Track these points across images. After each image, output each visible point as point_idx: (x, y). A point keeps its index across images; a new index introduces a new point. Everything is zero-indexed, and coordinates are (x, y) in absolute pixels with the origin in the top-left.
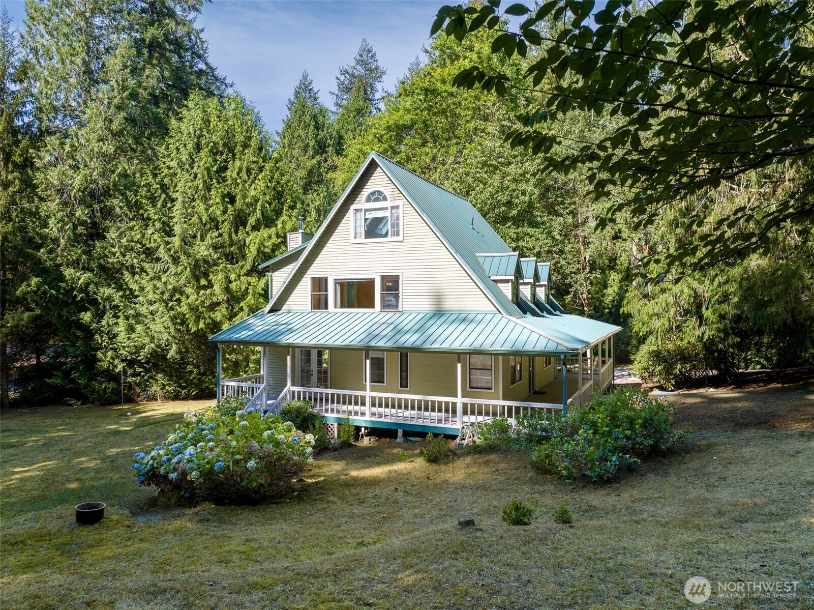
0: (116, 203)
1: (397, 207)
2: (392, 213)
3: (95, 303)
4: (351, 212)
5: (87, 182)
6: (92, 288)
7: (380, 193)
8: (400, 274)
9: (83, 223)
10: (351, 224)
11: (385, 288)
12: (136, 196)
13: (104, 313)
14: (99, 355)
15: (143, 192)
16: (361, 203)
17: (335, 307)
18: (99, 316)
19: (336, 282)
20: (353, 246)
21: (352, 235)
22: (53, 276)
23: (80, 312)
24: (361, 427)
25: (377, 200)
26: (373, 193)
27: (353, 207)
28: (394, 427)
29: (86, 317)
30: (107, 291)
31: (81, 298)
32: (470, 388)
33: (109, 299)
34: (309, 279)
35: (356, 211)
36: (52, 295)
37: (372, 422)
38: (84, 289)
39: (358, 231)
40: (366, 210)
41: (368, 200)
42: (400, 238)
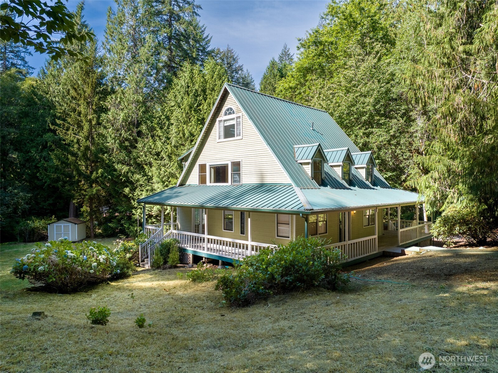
0: (144, 128)
1: (239, 117)
2: (237, 121)
3: (132, 183)
4: (217, 123)
5: (126, 117)
6: (130, 174)
7: (231, 109)
8: (241, 160)
9: (127, 140)
10: (217, 130)
11: (233, 170)
12: (152, 123)
13: (136, 188)
14: (134, 211)
15: (156, 121)
16: (222, 117)
17: (210, 183)
18: (133, 190)
19: (211, 167)
20: (218, 144)
21: (217, 137)
22: (110, 168)
23: (124, 188)
24: (203, 257)
25: (230, 113)
26: (228, 110)
27: (218, 119)
28: (217, 259)
29: (127, 190)
30: (137, 176)
31: (124, 180)
32: (278, 236)
33: (138, 181)
34: (198, 165)
35: (220, 121)
36: (109, 178)
37: (208, 254)
38: (126, 175)
39: (221, 135)
40: (225, 121)
41: (226, 114)
42: (240, 137)
